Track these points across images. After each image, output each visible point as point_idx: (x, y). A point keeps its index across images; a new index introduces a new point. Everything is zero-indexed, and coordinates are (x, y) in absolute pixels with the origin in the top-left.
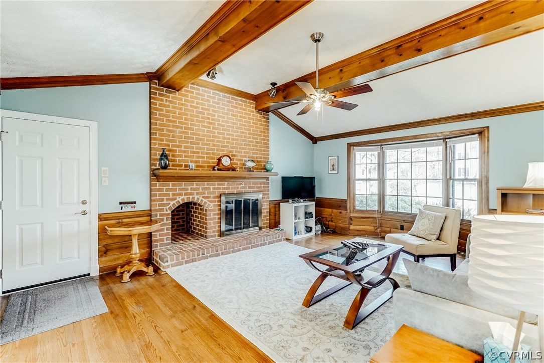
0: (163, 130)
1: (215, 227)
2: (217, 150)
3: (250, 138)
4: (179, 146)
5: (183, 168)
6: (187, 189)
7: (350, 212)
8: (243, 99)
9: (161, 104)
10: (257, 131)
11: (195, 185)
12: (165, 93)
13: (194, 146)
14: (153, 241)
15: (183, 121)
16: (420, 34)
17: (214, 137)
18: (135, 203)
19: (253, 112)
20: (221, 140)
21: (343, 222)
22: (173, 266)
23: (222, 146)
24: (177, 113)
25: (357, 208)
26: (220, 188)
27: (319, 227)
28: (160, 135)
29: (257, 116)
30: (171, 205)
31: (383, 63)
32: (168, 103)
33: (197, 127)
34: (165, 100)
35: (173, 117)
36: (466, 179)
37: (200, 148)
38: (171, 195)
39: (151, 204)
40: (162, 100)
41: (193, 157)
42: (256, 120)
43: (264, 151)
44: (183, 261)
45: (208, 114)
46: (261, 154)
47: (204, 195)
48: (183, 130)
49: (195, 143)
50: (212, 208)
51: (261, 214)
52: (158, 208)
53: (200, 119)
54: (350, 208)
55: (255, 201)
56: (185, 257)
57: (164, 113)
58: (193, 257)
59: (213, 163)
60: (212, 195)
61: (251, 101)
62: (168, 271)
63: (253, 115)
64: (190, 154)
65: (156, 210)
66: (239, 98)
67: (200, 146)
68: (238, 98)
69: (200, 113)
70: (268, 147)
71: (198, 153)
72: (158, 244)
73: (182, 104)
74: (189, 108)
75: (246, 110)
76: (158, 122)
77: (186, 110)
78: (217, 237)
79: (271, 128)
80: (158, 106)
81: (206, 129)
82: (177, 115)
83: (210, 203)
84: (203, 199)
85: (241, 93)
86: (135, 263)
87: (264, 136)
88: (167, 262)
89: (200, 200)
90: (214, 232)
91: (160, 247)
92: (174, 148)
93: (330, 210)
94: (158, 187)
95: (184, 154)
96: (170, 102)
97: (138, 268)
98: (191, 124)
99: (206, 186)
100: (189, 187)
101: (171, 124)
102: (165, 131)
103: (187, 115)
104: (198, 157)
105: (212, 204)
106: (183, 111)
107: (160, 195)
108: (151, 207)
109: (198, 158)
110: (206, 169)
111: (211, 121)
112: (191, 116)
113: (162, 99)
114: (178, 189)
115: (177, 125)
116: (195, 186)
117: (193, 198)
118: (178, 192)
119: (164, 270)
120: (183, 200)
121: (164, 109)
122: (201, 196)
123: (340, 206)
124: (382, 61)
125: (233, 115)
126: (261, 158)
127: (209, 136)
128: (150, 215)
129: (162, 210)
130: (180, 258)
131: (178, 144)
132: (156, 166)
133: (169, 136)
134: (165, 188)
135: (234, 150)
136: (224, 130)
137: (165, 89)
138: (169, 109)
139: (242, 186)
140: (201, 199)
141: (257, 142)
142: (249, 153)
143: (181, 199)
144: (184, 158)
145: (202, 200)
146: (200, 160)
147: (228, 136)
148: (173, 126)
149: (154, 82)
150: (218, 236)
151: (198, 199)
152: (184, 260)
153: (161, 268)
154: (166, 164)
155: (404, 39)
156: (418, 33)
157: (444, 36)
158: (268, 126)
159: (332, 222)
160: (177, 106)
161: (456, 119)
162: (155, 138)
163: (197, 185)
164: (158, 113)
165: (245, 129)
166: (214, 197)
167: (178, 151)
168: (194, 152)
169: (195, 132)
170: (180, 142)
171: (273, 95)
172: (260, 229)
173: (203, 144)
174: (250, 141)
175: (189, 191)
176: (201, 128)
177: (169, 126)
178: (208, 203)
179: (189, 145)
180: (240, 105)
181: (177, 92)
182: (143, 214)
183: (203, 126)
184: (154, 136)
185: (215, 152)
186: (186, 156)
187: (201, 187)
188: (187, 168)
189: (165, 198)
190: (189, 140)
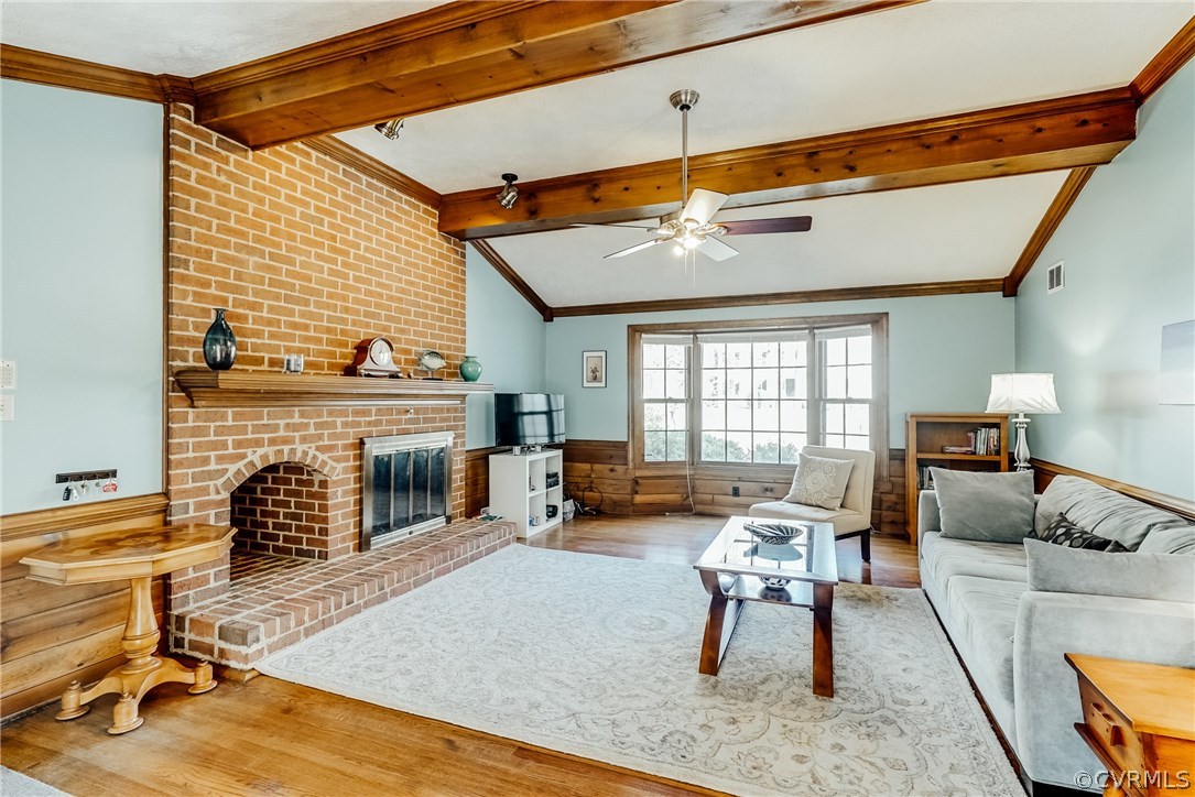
0: (208, 254)
1: (347, 526)
2: (354, 323)
3: (426, 297)
4: (253, 306)
5: (265, 367)
6: (276, 428)
7: (635, 468)
8: (413, 200)
9: (204, 177)
10: (441, 283)
11: (297, 415)
12: (214, 147)
13: (297, 307)
14: (174, 588)
15: (267, 235)
16: (854, 141)
17: (345, 287)
18: (114, 474)
19: (433, 235)
20: (362, 297)
21: (618, 489)
22: (272, 649)
23: (367, 314)
24: (250, 211)
25: (647, 459)
26: (359, 423)
27: (570, 505)
28: (200, 268)
29: (441, 247)
30: (230, 474)
31: (780, 178)
32: (223, 179)
33: (303, 258)
34: (214, 168)
35: (239, 220)
36: (849, 401)
37: (311, 316)
38: (230, 446)
39: (168, 476)
40: (206, 166)
41: (292, 338)
42: (441, 255)
43: (456, 331)
44: (299, 631)
45: (332, 226)
46: (449, 339)
47: (321, 443)
48: (267, 261)
49: (297, 301)
50: (341, 477)
51: (450, 485)
52: (190, 485)
53: (312, 237)
54: (633, 460)
55: (438, 454)
56: (306, 618)
57: (212, 204)
58: (324, 613)
59: (344, 356)
60: (340, 443)
61: (430, 208)
62: (263, 665)
63: (434, 243)
64: (283, 330)
65: (185, 493)
66: (405, 197)
67: (312, 308)
68: (401, 195)
69: (313, 219)
70: (464, 324)
71: (306, 327)
72: (191, 592)
73: (264, 189)
74: (282, 200)
75: (417, 228)
76: (194, 229)
77: (273, 205)
78: (352, 554)
79: (468, 278)
80: (192, 183)
81: (326, 266)
82: (250, 216)
83: (334, 464)
84: (318, 454)
85: (410, 183)
86: (146, 665)
87: (456, 296)
88: (258, 640)
89: (310, 455)
90: (344, 540)
91: (196, 601)
92: (241, 311)
93: (587, 466)
94: (190, 424)
95: (267, 329)
96: (230, 175)
97: (160, 676)
98: (289, 249)
99: (325, 419)
100: (282, 423)
101: (233, 240)
102: (214, 258)
103: (277, 219)
104: (306, 339)
105: (340, 466)
106: (266, 208)
107: (197, 447)
108: (168, 483)
109: (304, 342)
110: (326, 371)
111: (338, 245)
112: (290, 224)
113: (205, 163)
114: (250, 428)
115: (251, 244)
116: (297, 420)
117: (293, 451)
118: (250, 436)
119: (249, 667)
120: (265, 457)
121: (213, 192)
122: (313, 445)
123: (612, 457)
124: (779, 175)
125: (389, 236)
126: (449, 348)
127: (335, 285)
128: (166, 510)
129: (205, 491)
130: (293, 623)
131: (251, 298)
132: (186, 360)
133: (226, 273)
134: (212, 425)
135: (393, 325)
136: (369, 271)
137: (215, 135)
138: (227, 195)
139: (409, 416)
140: (312, 452)
141: (441, 310)
142: (424, 335)
143: (257, 458)
144: (267, 341)
145: (315, 457)
146: (312, 346)
147: (378, 290)
148: (240, 248)
149: (183, 108)
150: (354, 550)
151: (305, 453)
152: (302, 628)
153: (233, 664)
154: (228, 355)
155: (823, 142)
156: (851, 138)
157: (895, 152)
158: (464, 273)
159: (591, 491)
160: (250, 190)
161: (839, 295)
162: (182, 275)
163: (302, 415)
164: (193, 201)
165: (416, 276)
166: (345, 448)
167: (250, 321)
168: (295, 326)
169: (298, 269)
170: (256, 293)
171: (509, 202)
172: (449, 519)
173: (318, 305)
174: (426, 306)
175: (281, 433)
176: (313, 260)
177: (226, 245)
178: (330, 462)
179: (282, 304)
180: (406, 213)
181: (250, 153)
182: (141, 509)
183: (319, 257)
184: (181, 271)
185: (349, 327)
186: (272, 336)
187: (312, 421)
188: (276, 369)
189: (212, 454)
190: (283, 292)
